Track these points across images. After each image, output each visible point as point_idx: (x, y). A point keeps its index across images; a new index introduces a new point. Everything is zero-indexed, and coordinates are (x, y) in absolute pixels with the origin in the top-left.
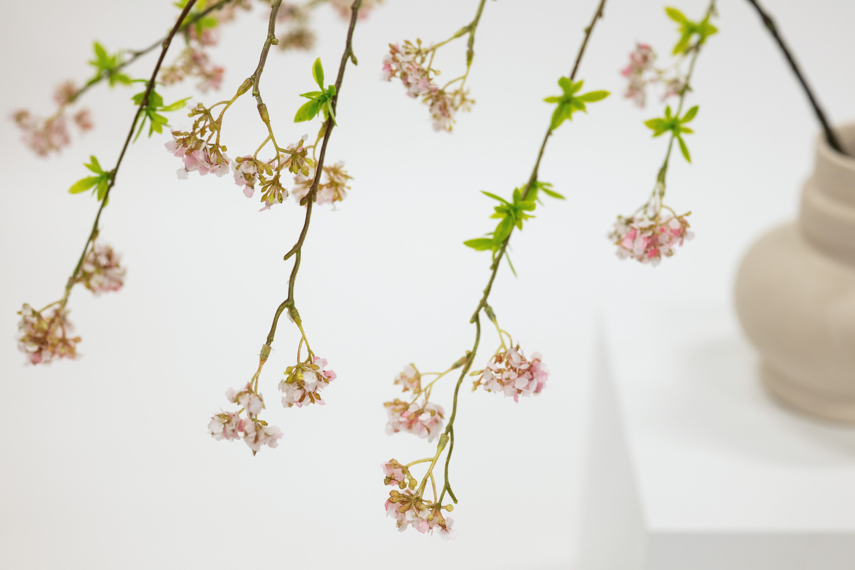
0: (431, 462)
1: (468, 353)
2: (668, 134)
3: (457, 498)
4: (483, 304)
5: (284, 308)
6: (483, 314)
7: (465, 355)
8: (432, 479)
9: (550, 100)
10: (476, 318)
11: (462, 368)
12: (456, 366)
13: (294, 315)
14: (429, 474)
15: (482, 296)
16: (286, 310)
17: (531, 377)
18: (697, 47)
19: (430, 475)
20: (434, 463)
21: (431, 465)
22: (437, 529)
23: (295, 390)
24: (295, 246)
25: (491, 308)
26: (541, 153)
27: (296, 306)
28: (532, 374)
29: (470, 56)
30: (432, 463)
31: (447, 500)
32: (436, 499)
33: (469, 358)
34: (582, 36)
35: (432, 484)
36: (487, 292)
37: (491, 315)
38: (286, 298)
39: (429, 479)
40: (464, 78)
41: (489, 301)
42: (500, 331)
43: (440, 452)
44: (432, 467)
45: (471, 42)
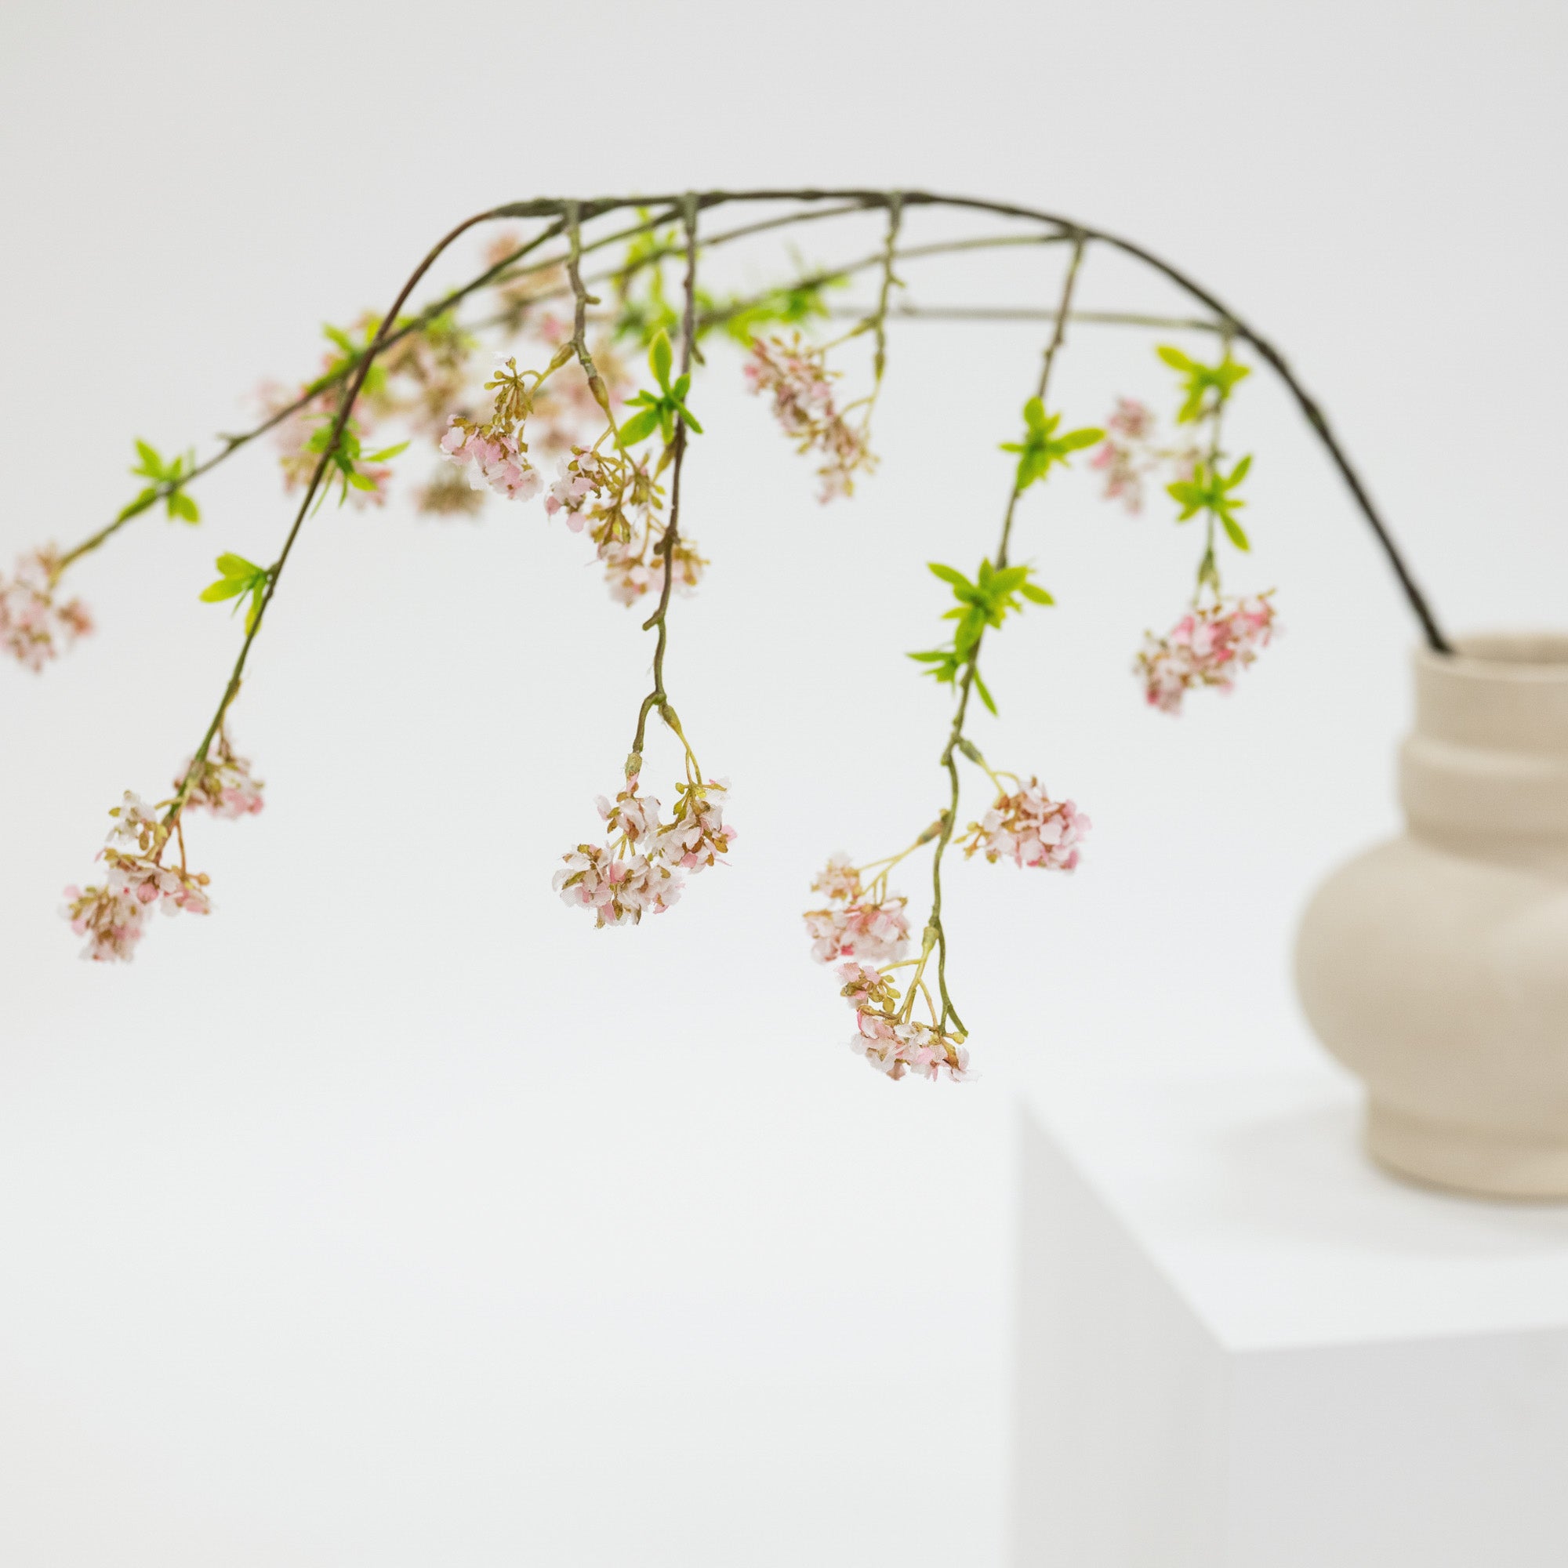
0: (917, 965)
1: (943, 813)
2: (1202, 515)
3: (966, 1029)
4: (956, 740)
5: (651, 705)
6: (958, 756)
7: (937, 817)
8: (923, 987)
9: (1009, 448)
10: (949, 762)
11: (936, 841)
12: (925, 839)
13: (668, 716)
14: (918, 981)
15: (950, 729)
16: (655, 708)
17: (1064, 823)
18: (1217, 409)
19: (919, 983)
20: (922, 966)
21: (918, 970)
22: (943, 1070)
23: (686, 831)
24: (656, 614)
25: (969, 743)
26: (1008, 525)
27: (669, 702)
28: (1065, 817)
29: (880, 362)
30: (919, 967)
31: (950, 1027)
32: (934, 1020)
33: (946, 822)
34: (1038, 363)
35: (926, 995)
36: (959, 722)
37: (972, 754)
38: (653, 689)
39: (919, 988)
40: (870, 400)
41: (966, 733)
42: (993, 775)
43: (928, 953)
44: (920, 971)
45: (881, 341)
